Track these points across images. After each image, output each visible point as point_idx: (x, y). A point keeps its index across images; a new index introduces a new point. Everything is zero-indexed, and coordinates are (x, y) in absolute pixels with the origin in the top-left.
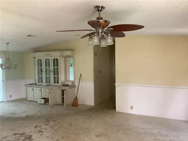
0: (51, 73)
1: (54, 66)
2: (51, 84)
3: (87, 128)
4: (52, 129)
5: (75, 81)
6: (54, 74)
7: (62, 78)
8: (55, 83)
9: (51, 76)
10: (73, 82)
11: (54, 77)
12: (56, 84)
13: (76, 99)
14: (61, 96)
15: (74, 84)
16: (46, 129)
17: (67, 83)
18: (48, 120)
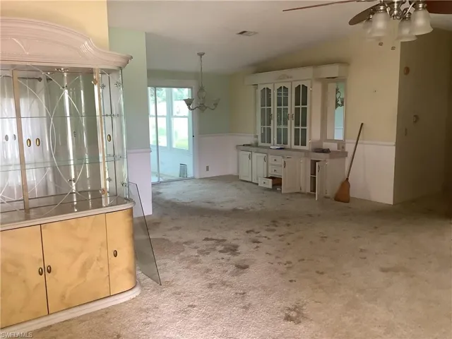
0: (289, 122)
1: (297, 103)
2: (288, 146)
3: (361, 250)
4: (280, 240)
5: (346, 141)
6: (297, 124)
7: (314, 134)
8: (297, 143)
9: (289, 127)
10: (341, 144)
11: (297, 131)
12: (300, 147)
13: (345, 184)
14: (309, 175)
15: (343, 148)
16: (269, 239)
17: (325, 145)
18: (274, 222)
